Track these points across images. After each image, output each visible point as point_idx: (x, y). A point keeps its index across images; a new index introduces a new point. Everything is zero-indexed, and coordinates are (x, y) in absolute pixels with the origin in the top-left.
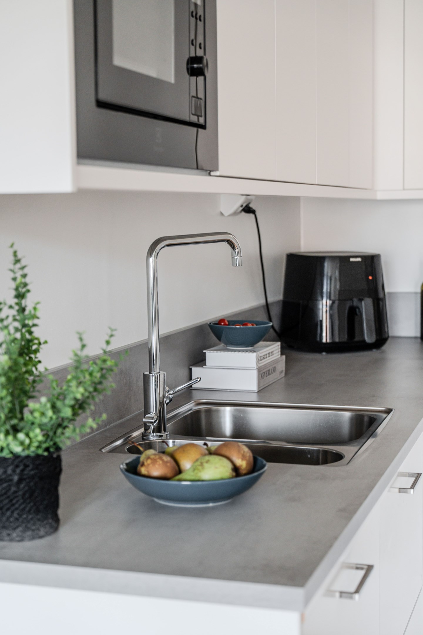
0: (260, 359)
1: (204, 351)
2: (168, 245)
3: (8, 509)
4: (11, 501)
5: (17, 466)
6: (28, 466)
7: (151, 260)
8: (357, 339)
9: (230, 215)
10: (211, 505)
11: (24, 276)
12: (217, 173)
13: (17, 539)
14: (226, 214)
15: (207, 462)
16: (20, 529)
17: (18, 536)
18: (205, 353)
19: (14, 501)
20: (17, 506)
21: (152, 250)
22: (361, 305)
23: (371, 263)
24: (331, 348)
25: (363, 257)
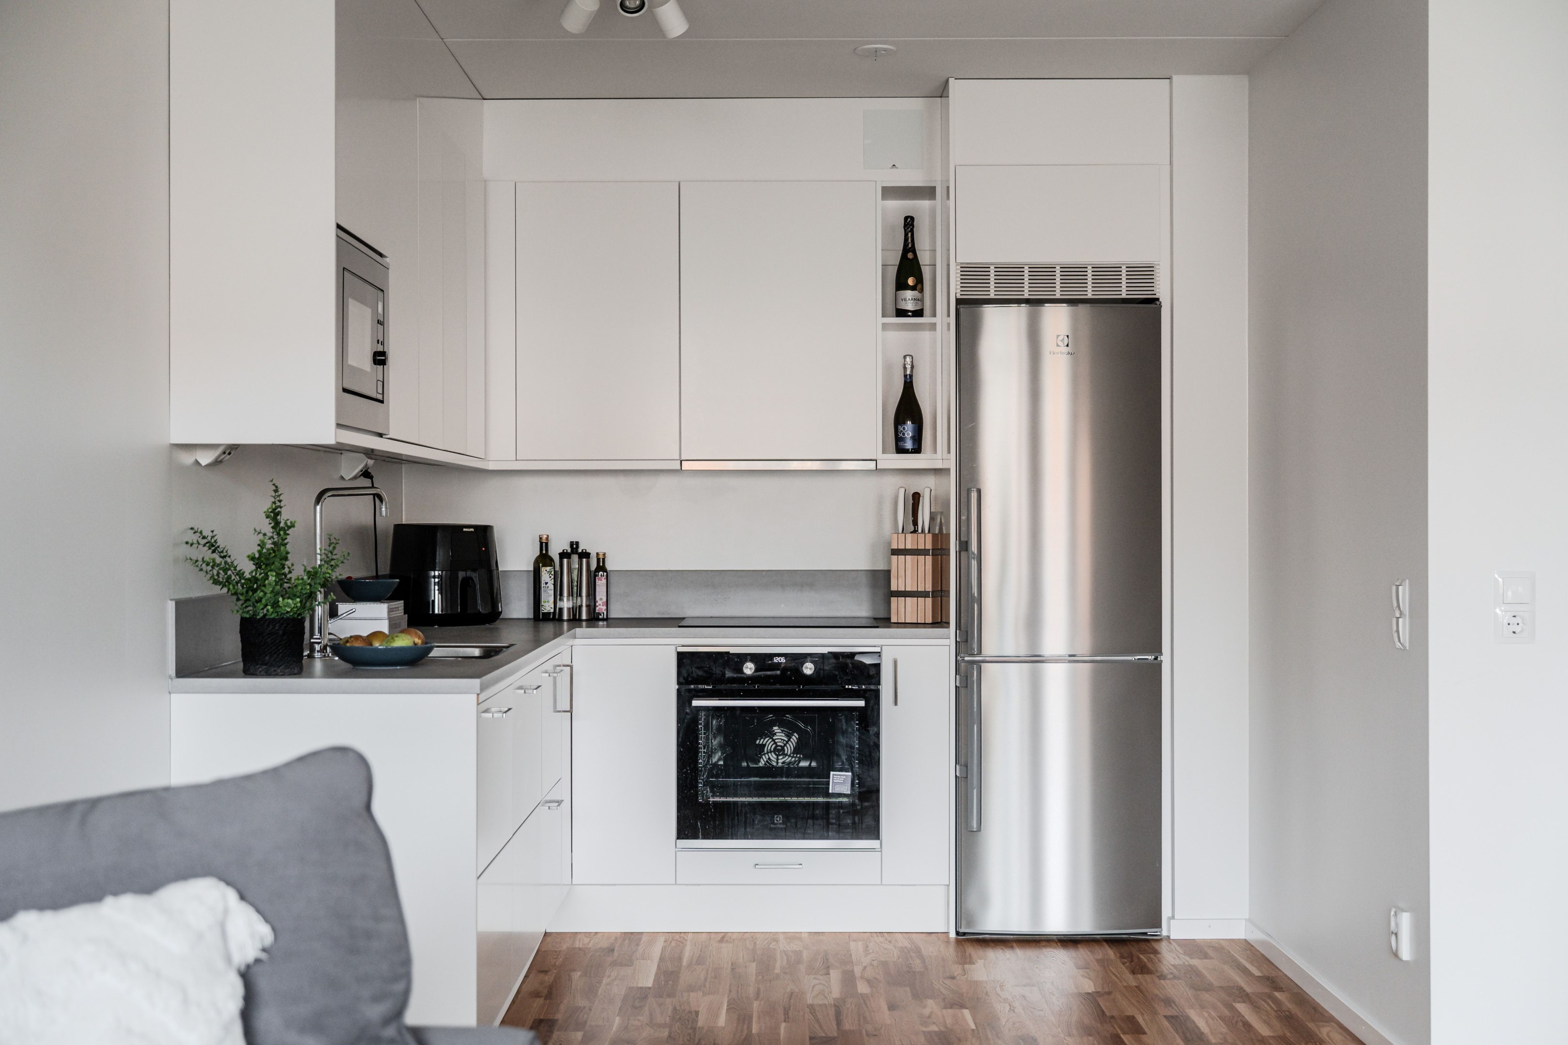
0: (389, 613)
1: (337, 603)
2: (333, 496)
3: (275, 654)
4: (278, 647)
5: (282, 624)
6: (289, 624)
7: (318, 508)
8: (470, 611)
9: (349, 480)
10: (398, 667)
11: (280, 501)
12: (388, 437)
13: (280, 674)
14: (347, 478)
15: (397, 636)
16: (283, 667)
17: (281, 672)
18: (338, 605)
19: (280, 648)
20: (281, 651)
21: (319, 499)
22: (475, 576)
23: (483, 534)
24: (443, 620)
25: (476, 527)
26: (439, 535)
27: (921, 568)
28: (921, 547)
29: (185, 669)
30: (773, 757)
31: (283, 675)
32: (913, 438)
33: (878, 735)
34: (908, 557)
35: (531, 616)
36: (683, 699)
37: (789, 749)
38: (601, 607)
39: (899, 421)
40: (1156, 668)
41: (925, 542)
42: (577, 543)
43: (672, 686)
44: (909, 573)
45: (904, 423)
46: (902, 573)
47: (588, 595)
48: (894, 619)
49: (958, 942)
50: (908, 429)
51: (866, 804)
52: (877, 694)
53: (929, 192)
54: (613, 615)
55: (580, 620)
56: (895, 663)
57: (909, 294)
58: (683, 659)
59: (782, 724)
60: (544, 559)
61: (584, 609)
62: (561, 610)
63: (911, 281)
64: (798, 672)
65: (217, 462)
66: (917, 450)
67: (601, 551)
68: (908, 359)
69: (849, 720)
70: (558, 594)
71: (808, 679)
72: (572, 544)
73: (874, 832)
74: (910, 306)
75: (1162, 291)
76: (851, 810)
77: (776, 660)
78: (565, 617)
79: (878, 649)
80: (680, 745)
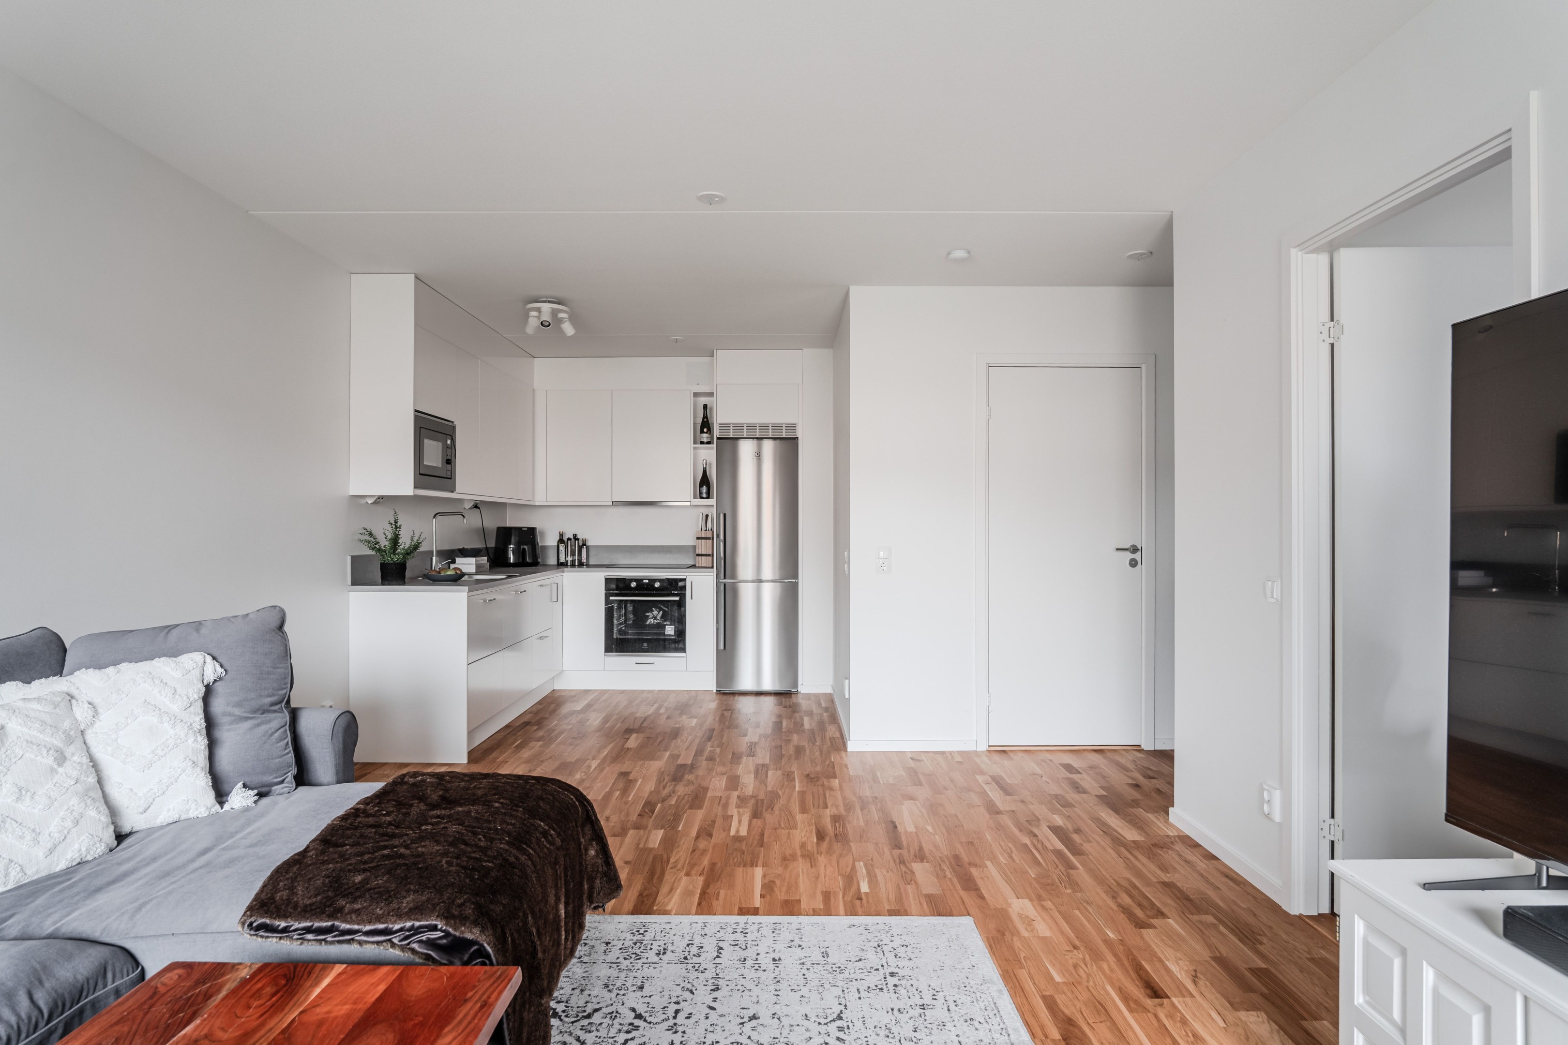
0: (476, 561)
2: (440, 515)
3: (394, 577)
4: (396, 574)
5: (398, 565)
7: (434, 520)
8: (525, 561)
11: (397, 518)
12: (456, 492)
14: (467, 508)
16: (396, 582)
18: (455, 558)
20: (397, 576)
21: (434, 517)
22: (526, 547)
23: (532, 531)
24: (514, 565)
25: (529, 529)
26: (513, 531)
27: (708, 545)
28: (708, 536)
29: (355, 582)
30: (652, 620)
31: (396, 585)
32: (706, 493)
33: (685, 611)
34: (703, 540)
35: (556, 564)
36: (607, 596)
37: (659, 617)
38: (584, 560)
39: (701, 486)
40: (796, 584)
41: (709, 535)
42: (576, 535)
43: (603, 592)
44: (703, 546)
45: (703, 487)
46: (700, 547)
47: (578, 555)
48: (697, 566)
49: (716, 693)
50: (704, 489)
51: (680, 639)
52: (684, 595)
53: (711, 394)
54: (591, 563)
55: (575, 565)
56: (692, 582)
57: (705, 435)
58: (608, 581)
59: (656, 607)
60: (561, 541)
61: (577, 561)
62: (567, 561)
63: (705, 430)
64: (653, 586)
65: (375, 503)
66: (708, 497)
67: (584, 537)
68: (704, 461)
69: (672, 606)
70: (566, 554)
71: (657, 589)
72: (574, 535)
73: (683, 650)
74: (705, 440)
75: (799, 434)
76: (675, 641)
77: (644, 581)
78: (569, 564)
79: (685, 577)
80: (606, 615)
